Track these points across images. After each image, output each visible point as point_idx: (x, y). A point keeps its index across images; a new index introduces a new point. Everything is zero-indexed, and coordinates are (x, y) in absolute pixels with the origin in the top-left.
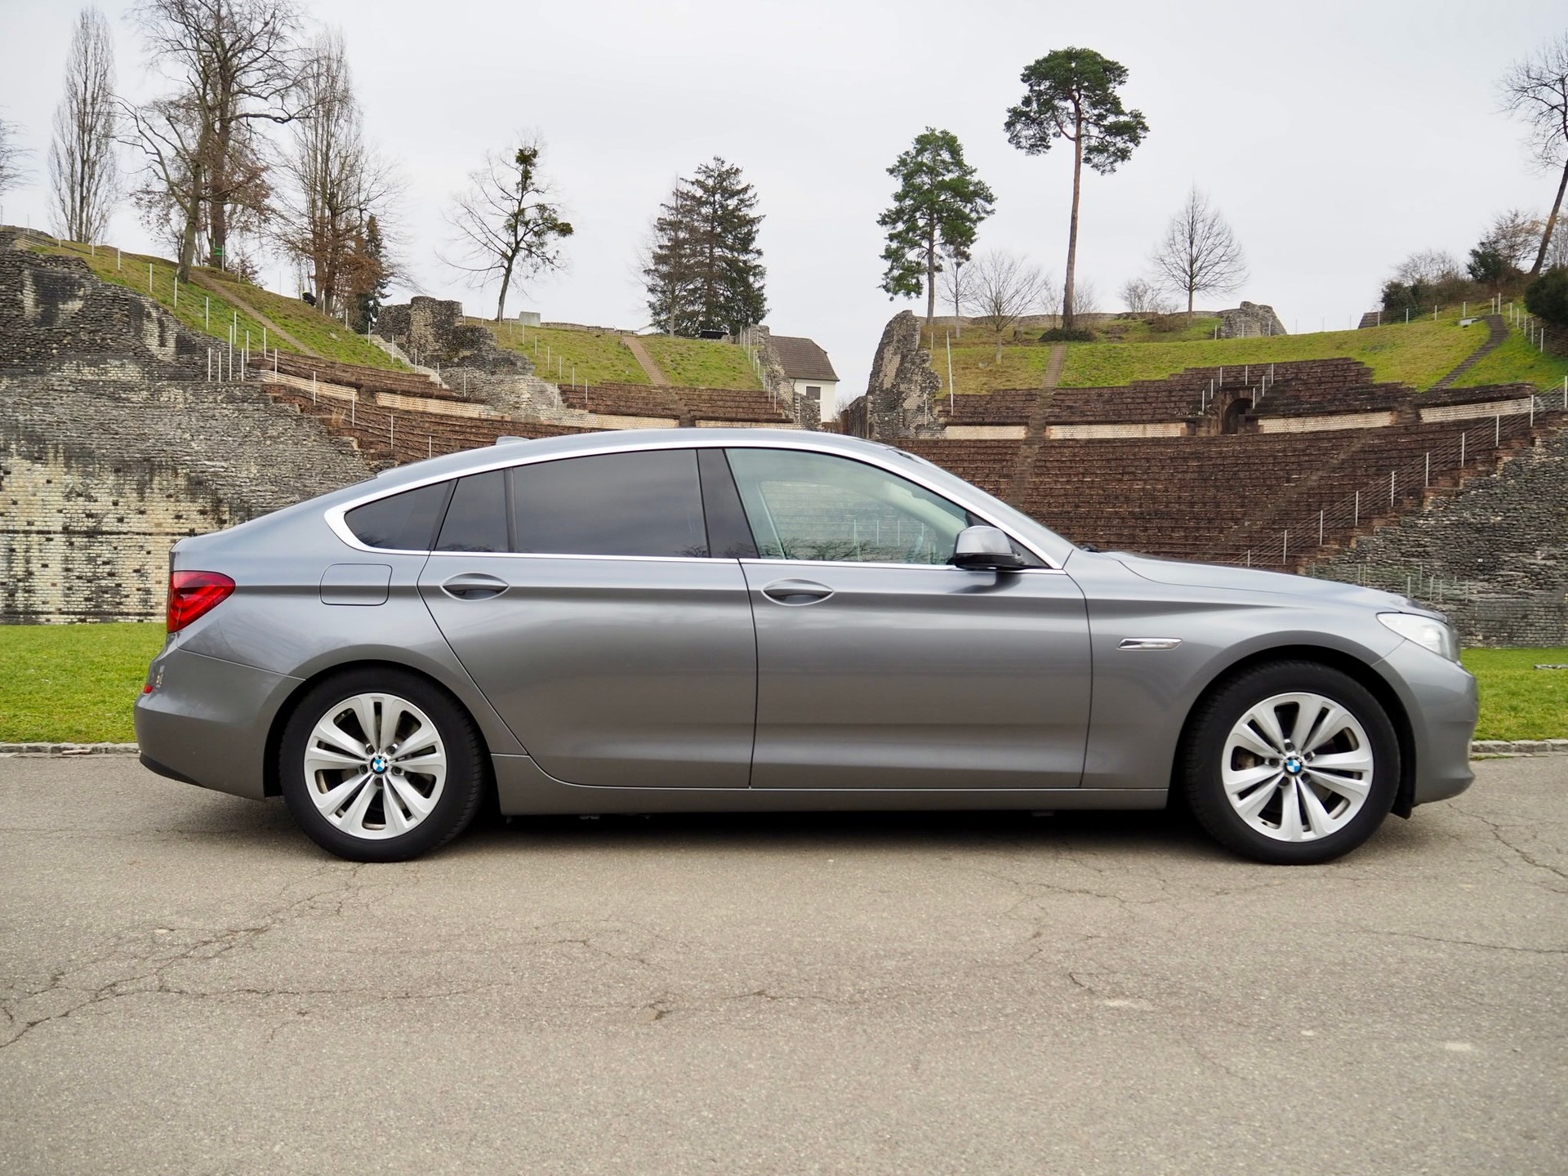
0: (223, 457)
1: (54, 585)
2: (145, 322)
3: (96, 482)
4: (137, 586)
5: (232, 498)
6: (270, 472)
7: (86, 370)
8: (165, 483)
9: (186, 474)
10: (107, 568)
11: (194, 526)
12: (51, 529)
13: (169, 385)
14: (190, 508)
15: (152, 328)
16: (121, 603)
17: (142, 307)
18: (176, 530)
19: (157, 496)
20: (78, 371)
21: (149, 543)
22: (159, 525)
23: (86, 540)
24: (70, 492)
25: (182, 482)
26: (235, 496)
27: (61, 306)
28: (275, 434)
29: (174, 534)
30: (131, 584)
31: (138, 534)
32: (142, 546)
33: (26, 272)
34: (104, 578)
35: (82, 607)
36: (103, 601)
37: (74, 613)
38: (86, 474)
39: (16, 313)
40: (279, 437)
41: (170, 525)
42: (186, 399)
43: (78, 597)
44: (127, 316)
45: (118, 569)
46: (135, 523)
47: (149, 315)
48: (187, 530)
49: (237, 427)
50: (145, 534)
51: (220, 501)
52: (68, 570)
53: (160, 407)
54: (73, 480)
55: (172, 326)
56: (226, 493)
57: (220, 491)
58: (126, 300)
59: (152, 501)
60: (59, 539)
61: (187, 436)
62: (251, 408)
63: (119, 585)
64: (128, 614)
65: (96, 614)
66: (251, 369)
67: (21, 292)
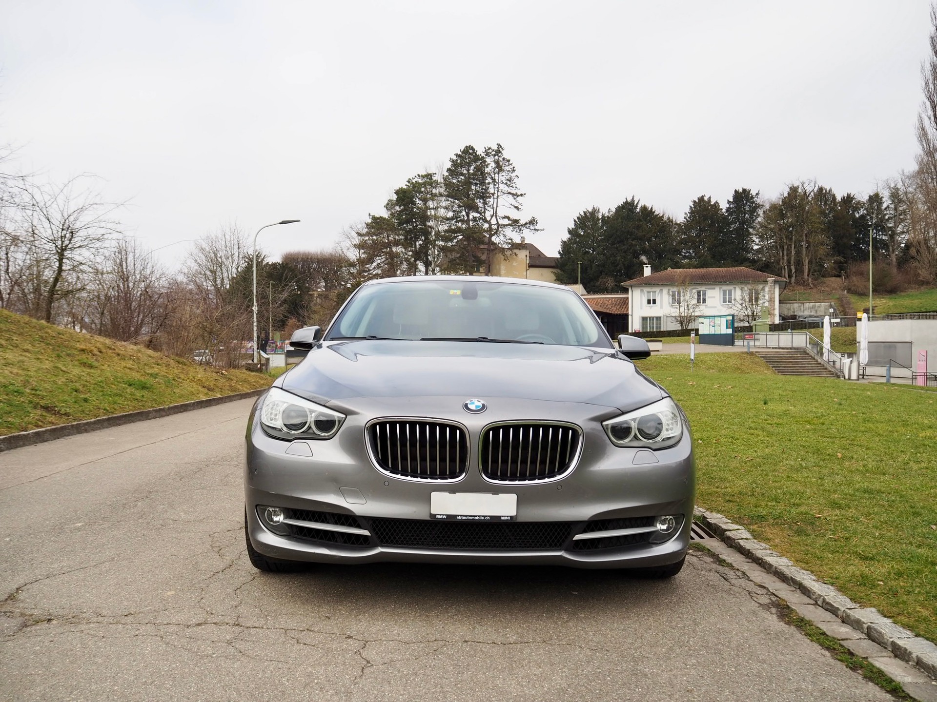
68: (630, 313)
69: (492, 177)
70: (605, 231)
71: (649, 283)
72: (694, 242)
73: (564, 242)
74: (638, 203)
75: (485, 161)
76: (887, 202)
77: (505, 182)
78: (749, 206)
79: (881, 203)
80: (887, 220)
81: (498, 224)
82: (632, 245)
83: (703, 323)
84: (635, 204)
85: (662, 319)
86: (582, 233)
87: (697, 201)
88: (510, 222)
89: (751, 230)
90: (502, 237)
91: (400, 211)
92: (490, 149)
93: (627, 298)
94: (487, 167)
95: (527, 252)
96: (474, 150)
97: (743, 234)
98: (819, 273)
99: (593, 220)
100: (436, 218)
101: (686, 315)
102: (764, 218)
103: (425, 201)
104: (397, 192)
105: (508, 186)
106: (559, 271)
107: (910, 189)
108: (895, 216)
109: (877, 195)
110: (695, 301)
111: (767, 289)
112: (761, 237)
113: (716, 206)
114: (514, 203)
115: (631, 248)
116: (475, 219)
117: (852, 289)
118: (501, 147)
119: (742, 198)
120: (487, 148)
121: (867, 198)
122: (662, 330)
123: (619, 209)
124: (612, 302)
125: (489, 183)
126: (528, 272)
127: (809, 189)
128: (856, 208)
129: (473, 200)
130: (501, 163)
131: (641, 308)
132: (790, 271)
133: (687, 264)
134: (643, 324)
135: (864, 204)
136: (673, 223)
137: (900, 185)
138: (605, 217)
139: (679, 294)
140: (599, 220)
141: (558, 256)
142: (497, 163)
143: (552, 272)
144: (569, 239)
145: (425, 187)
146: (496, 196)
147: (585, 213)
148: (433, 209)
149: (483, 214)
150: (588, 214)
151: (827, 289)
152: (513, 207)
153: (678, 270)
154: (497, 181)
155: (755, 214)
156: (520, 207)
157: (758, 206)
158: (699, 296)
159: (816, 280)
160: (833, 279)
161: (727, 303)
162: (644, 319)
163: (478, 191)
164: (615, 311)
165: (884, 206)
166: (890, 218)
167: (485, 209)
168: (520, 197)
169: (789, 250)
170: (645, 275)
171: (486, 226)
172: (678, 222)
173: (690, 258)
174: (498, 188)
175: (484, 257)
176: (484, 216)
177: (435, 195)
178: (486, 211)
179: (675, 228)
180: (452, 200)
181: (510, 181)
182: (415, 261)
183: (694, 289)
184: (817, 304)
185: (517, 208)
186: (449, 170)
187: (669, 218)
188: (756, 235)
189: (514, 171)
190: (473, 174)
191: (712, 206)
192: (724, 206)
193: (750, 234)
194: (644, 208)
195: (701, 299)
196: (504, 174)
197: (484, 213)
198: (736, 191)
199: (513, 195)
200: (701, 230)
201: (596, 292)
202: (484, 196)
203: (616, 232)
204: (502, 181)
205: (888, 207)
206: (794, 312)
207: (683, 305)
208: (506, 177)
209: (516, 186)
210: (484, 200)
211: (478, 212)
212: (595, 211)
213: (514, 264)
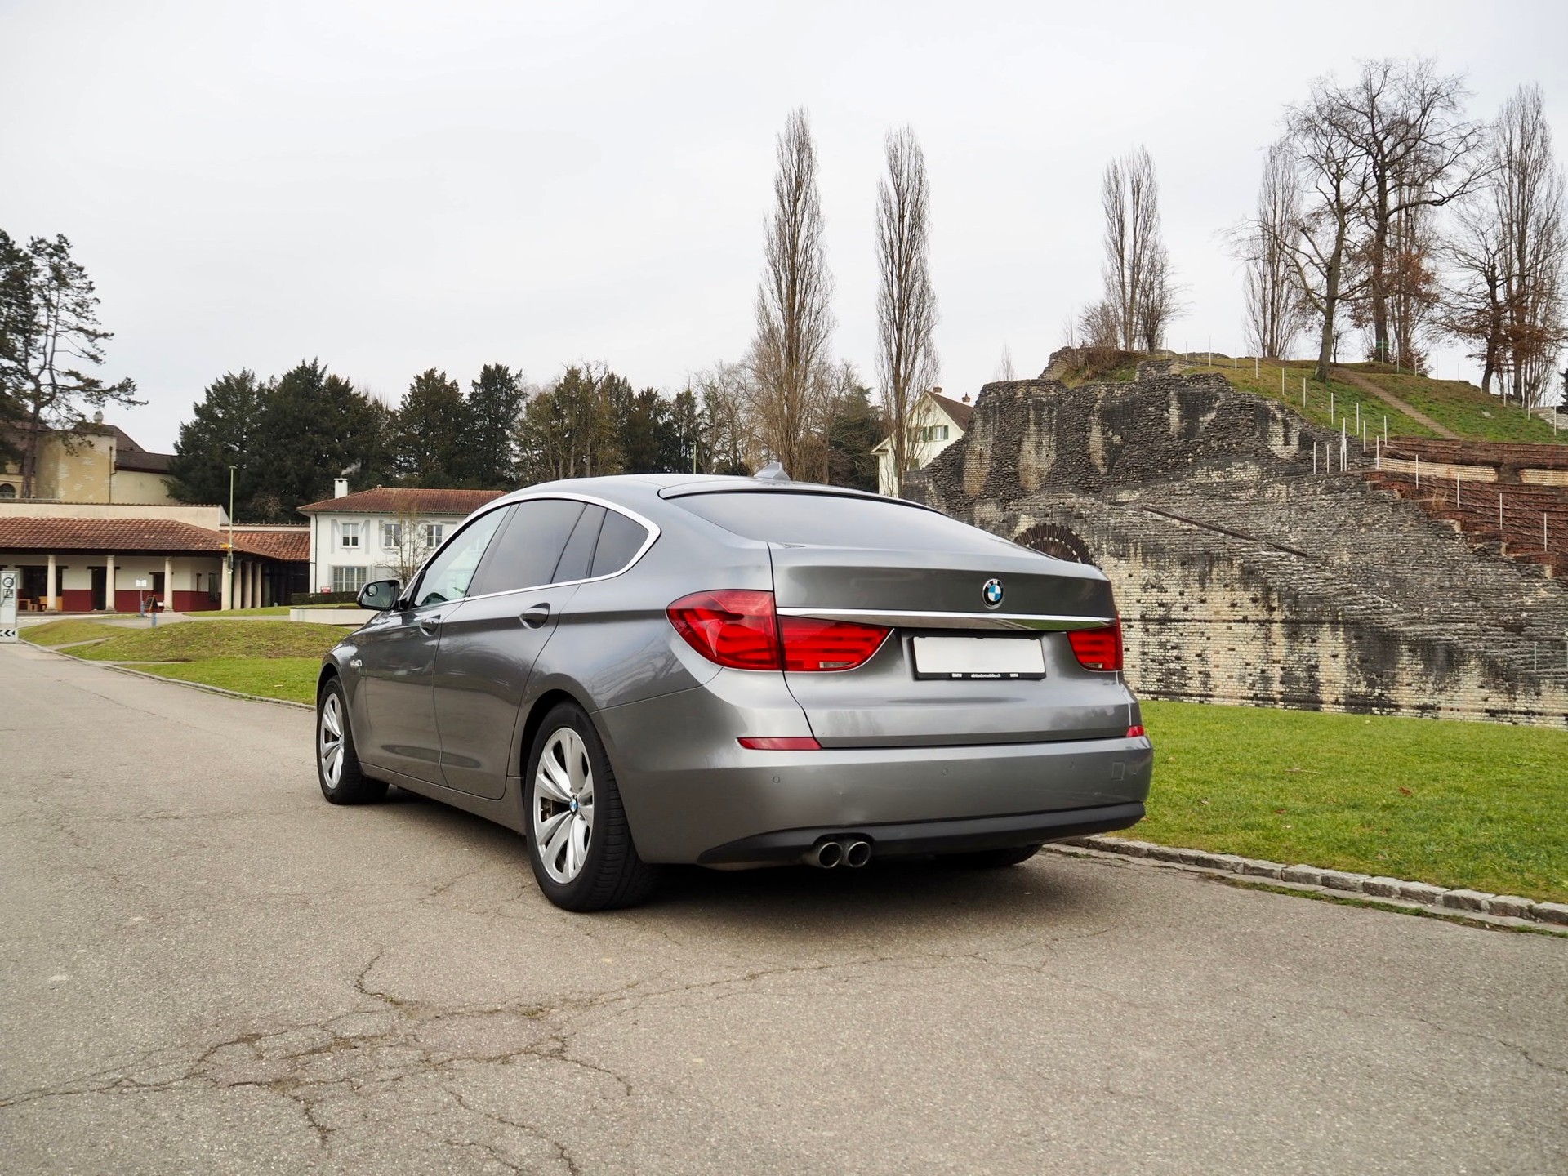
0: (1316, 547)
1: (1133, 666)
2: (1270, 424)
3: (1166, 574)
4: (1199, 669)
5: (1280, 586)
6: (1363, 560)
7: (1214, 474)
8: (1222, 573)
9: (1240, 564)
10: (1175, 653)
11: (1247, 613)
12: (1132, 617)
13: (1274, 482)
14: (1243, 596)
15: (1277, 429)
16: (1185, 685)
17: (1268, 410)
18: (1232, 618)
19: (1216, 586)
20: (1208, 475)
21: (1210, 630)
22: (1217, 613)
23: (1158, 627)
24: (1147, 585)
25: (1236, 572)
26: (1283, 584)
27: (1201, 419)
28: (1370, 521)
29: (1229, 621)
30: (1194, 667)
31: (1200, 621)
32: (1203, 633)
33: (1172, 393)
34: (1172, 662)
35: (1155, 687)
36: (1171, 683)
37: (1149, 692)
38: (1159, 568)
39: (1161, 430)
40: (1374, 525)
41: (1226, 612)
42: (1289, 493)
43: (1152, 678)
44: (1252, 421)
45: (1184, 653)
46: (1198, 611)
47: (1274, 417)
48: (1241, 618)
49: (1332, 516)
50: (1205, 621)
51: (1270, 589)
52: (1144, 653)
53: (1264, 503)
54: (1148, 573)
55: (1295, 425)
56: (1276, 581)
57: (1270, 580)
58: (1252, 406)
59: (1211, 591)
60: (1138, 626)
61: (1286, 528)
62: (1348, 497)
63: (1184, 668)
64: (1191, 695)
65: (1166, 694)
66: (1364, 459)
67: (1167, 411)
68: (312, 559)
69: (45, 296)
70: (263, 414)
71: (344, 509)
72: (417, 446)
73: (186, 428)
74: (323, 372)
75: (31, 264)
76: (700, 406)
77: (71, 307)
78: (506, 393)
79: (693, 406)
80: (701, 432)
81: (54, 385)
82: (312, 443)
84: (318, 373)
85: (368, 571)
86: (220, 415)
87: (423, 378)
88: (81, 384)
89: (507, 432)
90: (63, 411)
92: (42, 241)
93: (308, 534)
94: (36, 276)
95: (113, 442)
97: (496, 439)
99: (242, 394)
101: (412, 564)
102: (527, 415)
105: (79, 316)
106: (175, 479)
107: (730, 390)
108: (711, 427)
109: (689, 393)
110: (424, 544)
112: (524, 445)
113: (453, 389)
114: (88, 347)
115: (310, 448)
118: (66, 241)
119: (495, 379)
120: (36, 240)
121: (675, 397)
123: (290, 378)
124: (278, 539)
125: (36, 307)
126: (114, 477)
127: (596, 377)
128: (660, 412)
130: (64, 271)
131: (333, 551)
133: (405, 480)
134: (335, 579)
135: (670, 405)
136: (382, 411)
137: (717, 384)
138: (264, 390)
139: (398, 529)
140: (254, 393)
141: (174, 453)
142: (56, 269)
143: (162, 481)
144: (196, 423)
146: (51, 332)
147: (227, 379)
149: (23, 364)
150: (233, 382)
152: (86, 355)
153: (395, 491)
154: (55, 303)
155: (515, 407)
156: (100, 356)
157: (522, 395)
158: (430, 534)
162: (337, 571)
163: (14, 319)
164: (284, 554)
165: (698, 411)
166: (704, 430)
167: (28, 354)
168: (102, 339)
169: (567, 468)
170: (337, 496)
171: (29, 386)
172: (391, 409)
173: (409, 470)
174: (56, 317)
175: (21, 446)
176: (25, 367)
178: (31, 359)
179: (387, 419)
181: (81, 306)
183: (423, 522)
185: (94, 358)
187: (376, 402)
188: (515, 440)
189: (92, 289)
191: (446, 387)
192: (466, 390)
193: (507, 438)
194: (334, 381)
195: (434, 540)
196: (69, 292)
197: (27, 362)
198: (485, 368)
199: (87, 332)
200: (428, 425)
201: (246, 521)
202: (27, 328)
203: (285, 417)
204: (65, 305)
205: (702, 413)
207: (407, 547)
208: (75, 298)
209: (95, 317)
210: (25, 337)
211: (11, 358)
212: (246, 379)
213: (86, 463)
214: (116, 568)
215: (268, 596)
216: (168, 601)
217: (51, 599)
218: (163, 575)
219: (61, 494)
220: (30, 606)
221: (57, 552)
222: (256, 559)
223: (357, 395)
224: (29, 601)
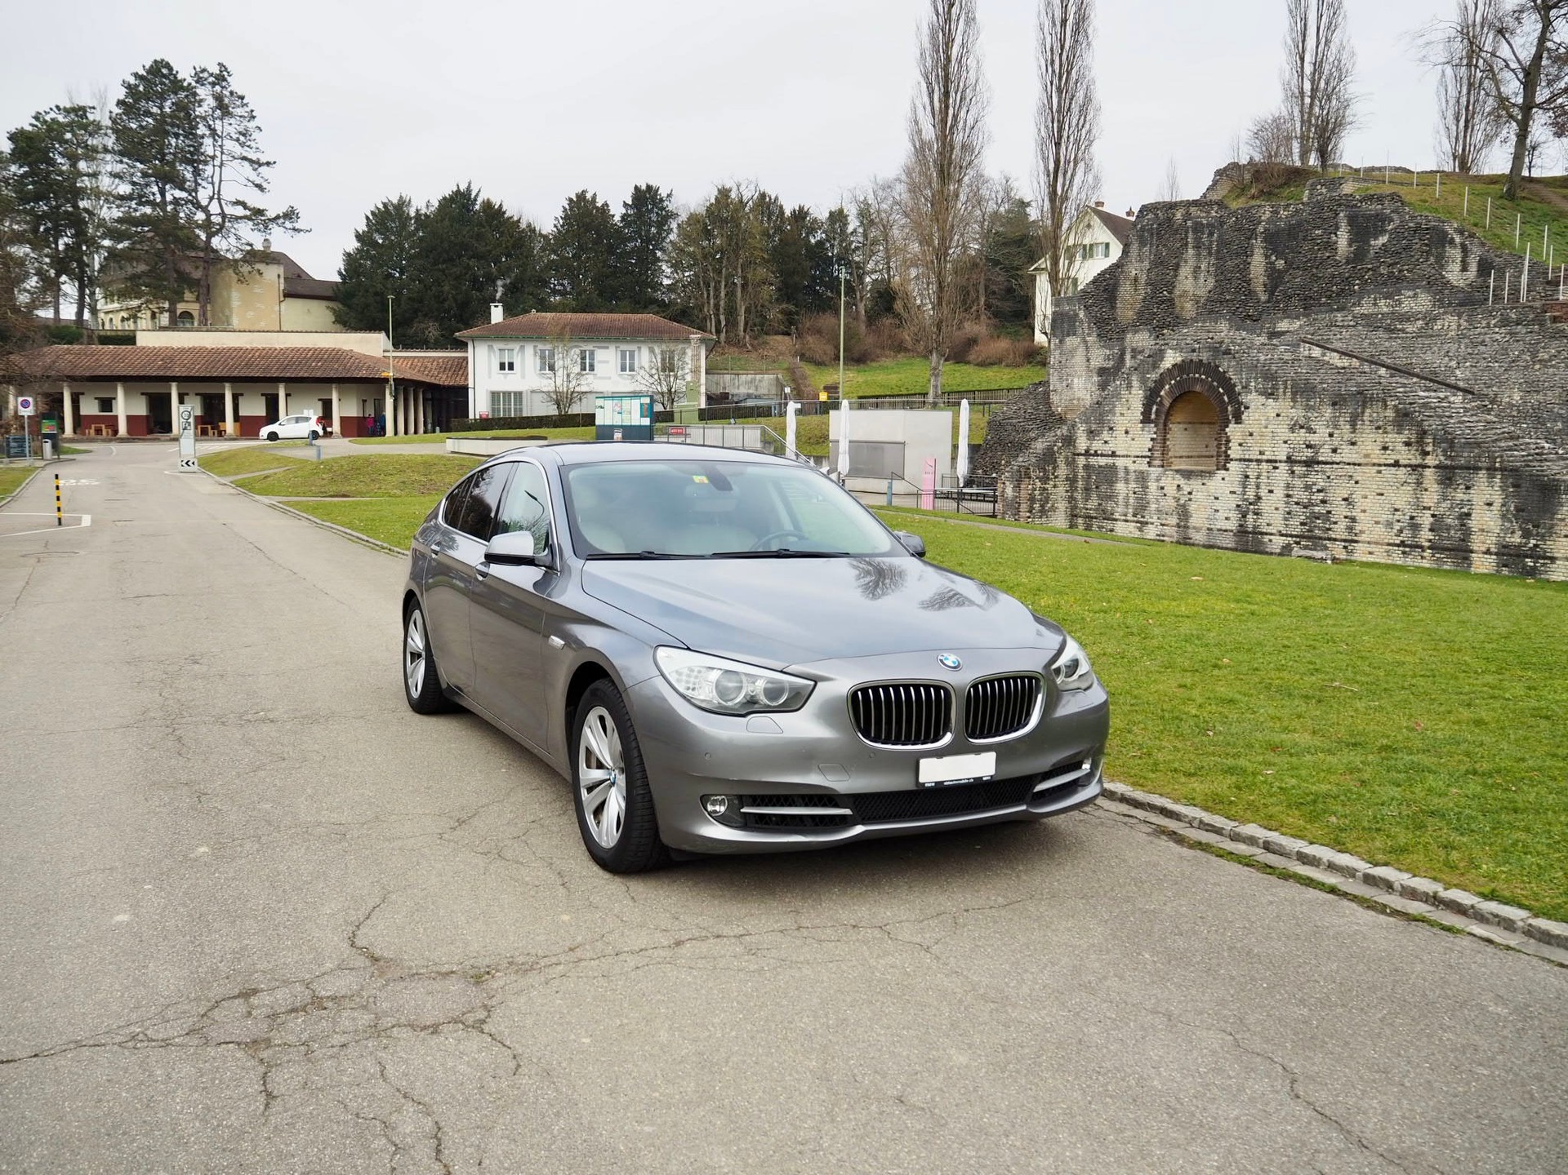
0: (1485, 384)
1: (1277, 509)
2: (1447, 249)
3: (1316, 415)
4: (1344, 514)
5: (1437, 430)
6: (1534, 399)
7: (1382, 303)
8: (1375, 415)
9: (1395, 406)
10: (1321, 496)
11: (1398, 457)
12: (1278, 458)
13: (1445, 313)
14: (1396, 439)
15: (1455, 254)
16: (1329, 529)
17: (1446, 234)
18: (1382, 461)
19: (1368, 428)
20: (1375, 304)
21: (1358, 475)
22: (1367, 456)
23: (1305, 469)
24: (1295, 425)
25: (1390, 413)
26: (1440, 427)
27: (1373, 243)
28: (1546, 357)
29: (1380, 465)
30: (1340, 511)
31: (1349, 464)
32: (1351, 476)
33: (1342, 215)
34: (1317, 505)
35: (1298, 531)
36: (1315, 526)
37: (1292, 536)
38: (1308, 408)
39: (1328, 254)
40: (1550, 361)
41: (1377, 456)
42: (1460, 325)
43: (1295, 521)
44: (1426, 245)
45: (1330, 497)
46: (1347, 454)
47: (1452, 241)
48: (1392, 461)
49: (1505, 351)
50: (1354, 464)
51: (1425, 432)
52: (1288, 496)
53: (1432, 336)
54: (1297, 413)
55: (1475, 249)
56: (1432, 424)
57: (1425, 423)
58: (1427, 229)
59: (1362, 433)
60: (1283, 467)
61: (1453, 364)
62: (1524, 331)
63: (1329, 512)
64: (1335, 540)
65: (1308, 538)
66: (1548, 287)
67: (1335, 234)
68: (471, 385)
69: (210, 126)
70: (421, 239)
71: (500, 334)
72: (570, 268)
73: (348, 255)
74: (477, 195)
75: (195, 94)
76: (853, 224)
77: (235, 136)
78: (657, 213)
79: (846, 224)
80: (854, 251)
81: (223, 215)
82: (468, 267)
83: (601, 407)
84: (473, 197)
85: (524, 395)
86: (380, 241)
87: (575, 199)
88: (248, 213)
89: (659, 254)
90: (232, 240)
91: (22, 176)
92: (203, 71)
93: (466, 359)
94: (200, 106)
95: (280, 270)
96: (170, 69)
97: (647, 261)
98: (760, 327)
99: (400, 219)
100: (97, 194)
101: (565, 390)
102: (678, 236)
103: (73, 159)
104: (12, 137)
105: (242, 145)
106: (340, 306)
107: (884, 206)
108: (864, 245)
109: (841, 211)
110: (577, 369)
111: (689, 352)
112: (676, 266)
113: (604, 210)
114: (253, 176)
115: (467, 273)
116: (176, 202)
117: (807, 355)
118: (226, 69)
119: (646, 200)
120: (198, 69)
121: (827, 215)
122: (524, 415)
123: (446, 203)
124: (438, 364)
125: (202, 137)
126: (283, 304)
127: (747, 195)
128: (812, 230)
129: (172, 164)
130: (226, 100)
131: (490, 376)
132: (718, 322)
133: (559, 304)
134: (493, 404)
135: (822, 223)
136: (535, 234)
137: (871, 200)
138: (420, 215)
139: (552, 355)
140: (411, 219)
141: (338, 279)
142: (219, 98)
143: (328, 307)
144: (357, 249)
145: (72, 131)
146: (217, 162)
147: (385, 205)
148: (88, 175)
149: (194, 194)
150: (391, 208)
151: (771, 353)
152: (250, 184)
153: (549, 315)
154: (219, 133)
155: (666, 228)
156: (265, 185)
157: (673, 215)
158: (583, 358)
159: (756, 338)
160: (779, 338)
161: (628, 372)
162: (495, 396)
163: (182, 150)
164: (443, 380)
165: (850, 229)
166: (857, 248)
167: (197, 184)
168: (265, 167)
169: (717, 289)
170: (493, 322)
171: (200, 216)
172: (544, 232)
173: (563, 293)
174: (221, 146)
175: (197, 274)
176: (196, 198)
177: (95, 150)
178: (200, 188)
179: (540, 242)
180: (130, 162)
181: (244, 135)
182: (58, 275)
183: (576, 347)
184: (758, 377)
185: (259, 186)
186: (120, 103)
187: (529, 225)
188: (666, 262)
189: (254, 117)
190: (170, 116)
191: (598, 209)
192: (617, 212)
193: (658, 260)
194: (488, 205)
195: (587, 365)
196: (232, 121)
197: (196, 191)
198: (636, 188)
199: (251, 161)
200: (580, 247)
201: (408, 346)
202: (195, 159)
203: (441, 242)
204: (229, 134)
205: (855, 231)
206: (724, 388)
207: (560, 373)
208: (237, 127)
209: (257, 146)
210: (194, 167)
211: (182, 189)
212: (403, 204)
213: (257, 291)
214: (287, 395)
215: (429, 420)
216: (336, 427)
217: (229, 425)
218: (330, 401)
219: (236, 322)
220: (210, 432)
221: (233, 380)
222: (417, 384)
223: (511, 217)
224: (209, 427)
